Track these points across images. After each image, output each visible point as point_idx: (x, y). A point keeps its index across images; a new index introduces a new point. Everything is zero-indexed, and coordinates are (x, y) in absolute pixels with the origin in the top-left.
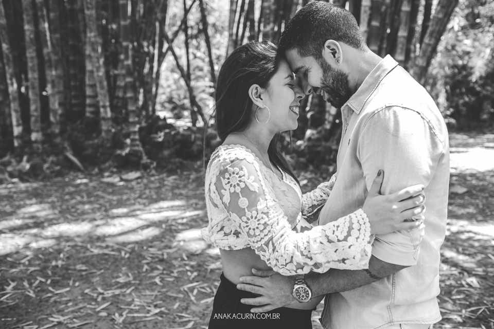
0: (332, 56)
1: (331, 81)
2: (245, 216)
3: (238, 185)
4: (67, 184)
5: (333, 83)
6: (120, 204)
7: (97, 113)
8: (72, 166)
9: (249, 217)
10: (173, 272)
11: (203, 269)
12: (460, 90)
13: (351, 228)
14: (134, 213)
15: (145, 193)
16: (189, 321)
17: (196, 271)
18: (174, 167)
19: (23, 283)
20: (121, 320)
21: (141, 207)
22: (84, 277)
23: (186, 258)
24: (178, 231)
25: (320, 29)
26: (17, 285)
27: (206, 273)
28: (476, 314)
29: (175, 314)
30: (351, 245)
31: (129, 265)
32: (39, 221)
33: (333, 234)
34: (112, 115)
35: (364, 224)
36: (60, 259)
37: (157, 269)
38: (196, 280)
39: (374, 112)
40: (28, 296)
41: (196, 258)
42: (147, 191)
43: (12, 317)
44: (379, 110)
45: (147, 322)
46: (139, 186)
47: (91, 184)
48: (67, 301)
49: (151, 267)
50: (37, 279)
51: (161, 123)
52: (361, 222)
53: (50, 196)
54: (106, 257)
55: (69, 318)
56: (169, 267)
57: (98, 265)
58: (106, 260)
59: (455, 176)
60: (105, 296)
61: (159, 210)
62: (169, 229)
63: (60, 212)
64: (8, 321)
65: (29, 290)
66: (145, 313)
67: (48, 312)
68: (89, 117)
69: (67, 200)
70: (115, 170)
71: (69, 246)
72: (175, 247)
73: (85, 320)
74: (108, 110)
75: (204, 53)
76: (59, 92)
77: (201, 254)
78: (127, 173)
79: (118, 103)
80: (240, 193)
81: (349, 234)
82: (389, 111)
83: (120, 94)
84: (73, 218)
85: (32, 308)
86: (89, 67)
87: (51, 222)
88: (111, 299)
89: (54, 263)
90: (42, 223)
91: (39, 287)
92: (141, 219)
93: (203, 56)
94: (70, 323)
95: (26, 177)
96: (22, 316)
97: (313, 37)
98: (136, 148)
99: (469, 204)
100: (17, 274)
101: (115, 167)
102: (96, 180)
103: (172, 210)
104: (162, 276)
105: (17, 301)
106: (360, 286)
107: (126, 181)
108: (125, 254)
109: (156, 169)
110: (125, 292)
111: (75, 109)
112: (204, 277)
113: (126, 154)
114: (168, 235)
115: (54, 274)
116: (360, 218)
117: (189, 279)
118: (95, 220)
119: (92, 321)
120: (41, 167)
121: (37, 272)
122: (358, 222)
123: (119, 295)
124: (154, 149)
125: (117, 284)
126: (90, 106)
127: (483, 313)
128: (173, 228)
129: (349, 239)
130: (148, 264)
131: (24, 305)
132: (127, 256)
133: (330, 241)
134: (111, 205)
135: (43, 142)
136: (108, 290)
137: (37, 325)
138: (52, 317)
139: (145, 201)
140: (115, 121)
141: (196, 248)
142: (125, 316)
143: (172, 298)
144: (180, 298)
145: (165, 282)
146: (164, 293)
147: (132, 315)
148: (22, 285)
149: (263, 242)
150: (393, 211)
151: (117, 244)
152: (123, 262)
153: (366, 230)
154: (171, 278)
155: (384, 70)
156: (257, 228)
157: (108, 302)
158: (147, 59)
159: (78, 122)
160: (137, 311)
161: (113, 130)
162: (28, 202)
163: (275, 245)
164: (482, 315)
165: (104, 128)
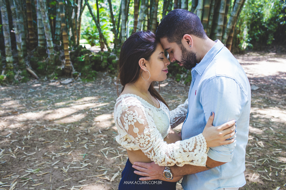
0: (187, 43)
1: (186, 57)
2: (137, 137)
3: (133, 121)
4: (29, 87)
5: (187, 58)
6: (61, 99)
7: (45, 44)
8: (31, 76)
9: (140, 138)
10: (94, 141)
11: (111, 139)
12: (256, 26)
13: (196, 145)
14: (69, 105)
15: (75, 92)
16: (104, 171)
17: (107, 140)
18: (91, 76)
19: (8, 150)
20: (66, 171)
21: (74, 101)
22: (44, 145)
23: (101, 133)
24: (95, 116)
25: (180, 27)
26: (5, 151)
27: (113, 141)
28: (262, 163)
29: (96, 167)
30: (196, 154)
31: (68, 137)
32: (14, 111)
33: (187, 147)
34: (54, 45)
35: (203, 142)
36: (29, 134)
37: (85, 139)
38: (107, 145)
39: (210, 79)
40: (12, 157)
41: (107, 132)
42: (76, 91)
43: (4, 171)
44: (212, 78)
45: (81, 172)
46: (71, 87)
47: (43, 87)
48: (35, 160)
49: (81, 138)
50: (17, 147)
51: (82, 50)
52: (202, 142)
53: (20, 95)
54: (55, 132)
55: (37, 170)
56: (92, 138)
57: (51, 138)
58: (55, 134)
59: (252, 79)
60: (56, 156)
61: (84, 103)
62: (90, 115)
63: (26, 105)
64: (2, 173)
65: (12, 154)
66: (80, 167)
67: (25, 167)
68: (40, 47)
69: (30, 97)
70: (57, 78)
71: (33, 126)
72: (94, 126)
73: (46, 171)
74: (52, 42)
75: (106, 4)
76: (21, 32)
77: (109, 130)
78: (64, 80)
79: (57, 38)
80: (134, 125)
81: (195, 148)
82: (218, 79)
83: (58, 33)
84: (34, 109)
85: (15, 165)
86: (39, 17)
87: (22, 112)
88: (60, 158)
89: (25, 137)
90: (16, 112)
91: (18, 152)
92: (73, 109)
93: (105, 6)
94: (38, 173)
95: (4, 83)
96: (10, 169)
97: (176, 32)
98: (69, 65)
99: (259, 97)
100: (5, 144)
101: (57, 76)
102: (45, 84)
103: (91, 103)
104: (88, 144)
105: (6, 160)
106: (201, 172)
107: (64, 84)
108: (66, 131)
109: (81, 77)
110: (67, 154)
111: (32, 42)
112: (112, 144)
113: (63, 68)
114: (90, 118)
115: (26, 144)
116: (201, 139)
117: (103, 146)
118: (47, 110)
119: (50, 172)
120: (13, 78)
121: (16, 143)
122: (200, 142)
123: (64, 156)
124: (79, 66)
125: (63, 149)
126: (41, 40)
127: (266, 162)
128: (93, 113)
129: (195, 150)
130: (79, 136)
131: (10, 163)
132: (67, 132)
133: (185, 151)
134: (55, 100)
135: (14, 62)
136: (58, 153)
137: (19, 175)
138: (27, 170)
139: (75, 97)
140: (56, 49)
141: (107, 126)
142: (68, 168)
143: (94, 157)
144: (99, 157)
145: (90, 147)
146: (90, 154)
147: (72, 168)
148: (8, 151)
149: (148, 150)
150: (220, 136)
151: (61, 124)
152: (65, 135)
153: (204, 146)
154: (93, 145)
155: (216, 51)
156: (144, 143)
157: (58, 160)
158: (74, 10)
159: (34, 50)
160: (75, 165)
161: (55, 55)
162: (7, 99)
163: (155, 152)
164: (265, 163)
165: (50, 53)
